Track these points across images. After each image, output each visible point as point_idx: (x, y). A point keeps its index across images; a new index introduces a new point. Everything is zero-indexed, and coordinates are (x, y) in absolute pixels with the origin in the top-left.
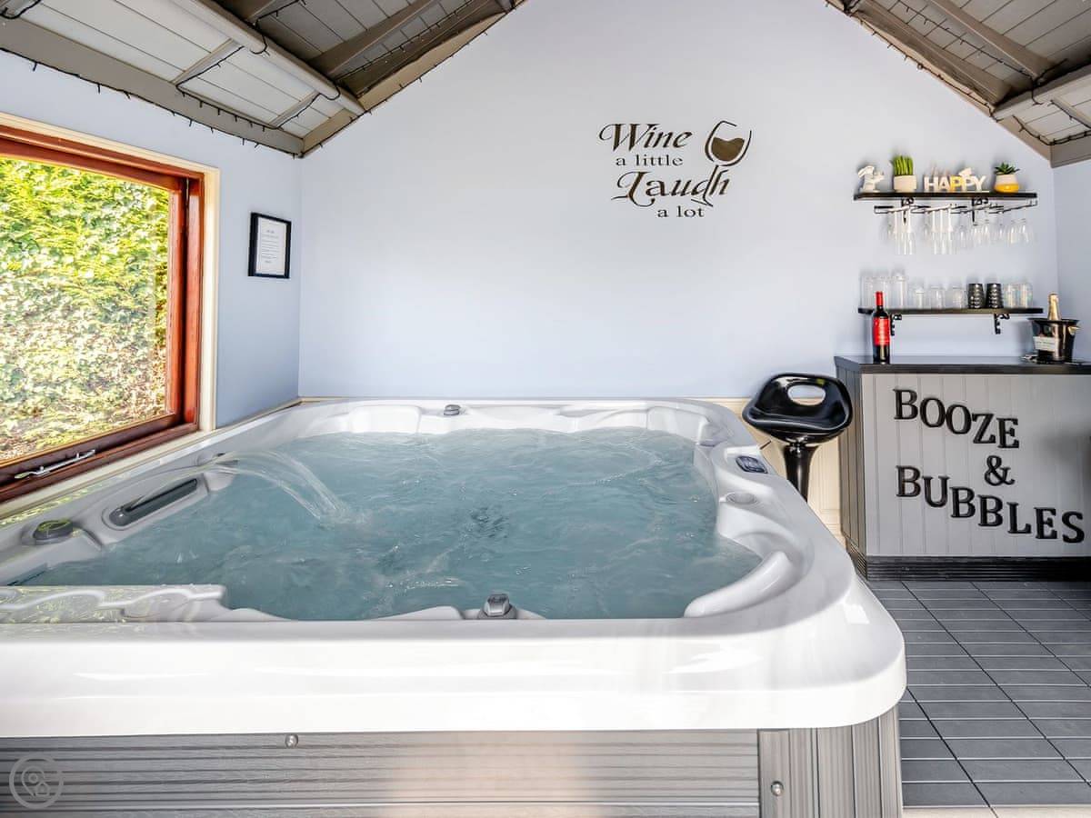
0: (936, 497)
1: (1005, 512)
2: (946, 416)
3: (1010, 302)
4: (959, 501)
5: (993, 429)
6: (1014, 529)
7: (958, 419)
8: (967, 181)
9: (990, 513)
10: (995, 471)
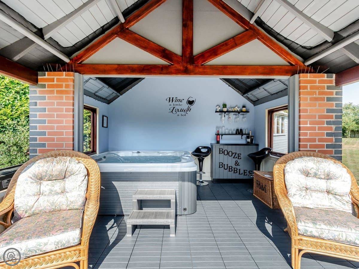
0: (226, 168)
1: (238, 171)
2: (228, 153)
3: (244, 133)
4: (230, 169)
5: (237, 155)
6: (239, 174)
7: (230, 154)
8: (237, 109)
9: (235, 171)
10: (237, 164)
